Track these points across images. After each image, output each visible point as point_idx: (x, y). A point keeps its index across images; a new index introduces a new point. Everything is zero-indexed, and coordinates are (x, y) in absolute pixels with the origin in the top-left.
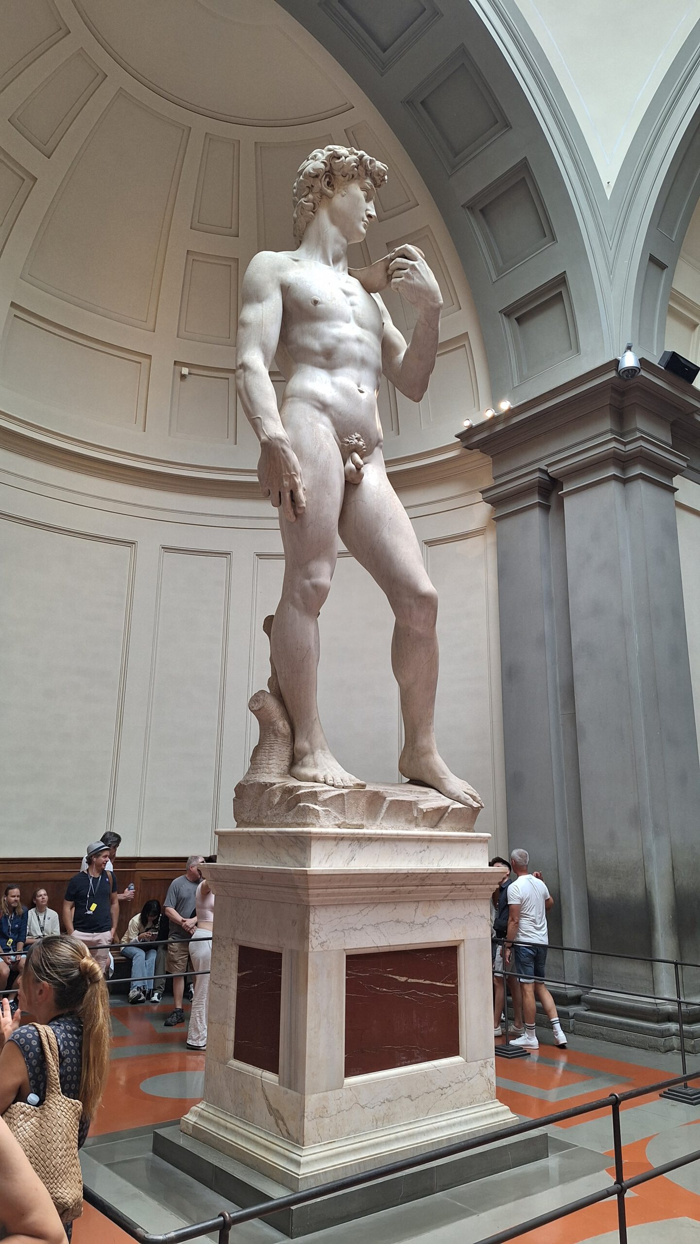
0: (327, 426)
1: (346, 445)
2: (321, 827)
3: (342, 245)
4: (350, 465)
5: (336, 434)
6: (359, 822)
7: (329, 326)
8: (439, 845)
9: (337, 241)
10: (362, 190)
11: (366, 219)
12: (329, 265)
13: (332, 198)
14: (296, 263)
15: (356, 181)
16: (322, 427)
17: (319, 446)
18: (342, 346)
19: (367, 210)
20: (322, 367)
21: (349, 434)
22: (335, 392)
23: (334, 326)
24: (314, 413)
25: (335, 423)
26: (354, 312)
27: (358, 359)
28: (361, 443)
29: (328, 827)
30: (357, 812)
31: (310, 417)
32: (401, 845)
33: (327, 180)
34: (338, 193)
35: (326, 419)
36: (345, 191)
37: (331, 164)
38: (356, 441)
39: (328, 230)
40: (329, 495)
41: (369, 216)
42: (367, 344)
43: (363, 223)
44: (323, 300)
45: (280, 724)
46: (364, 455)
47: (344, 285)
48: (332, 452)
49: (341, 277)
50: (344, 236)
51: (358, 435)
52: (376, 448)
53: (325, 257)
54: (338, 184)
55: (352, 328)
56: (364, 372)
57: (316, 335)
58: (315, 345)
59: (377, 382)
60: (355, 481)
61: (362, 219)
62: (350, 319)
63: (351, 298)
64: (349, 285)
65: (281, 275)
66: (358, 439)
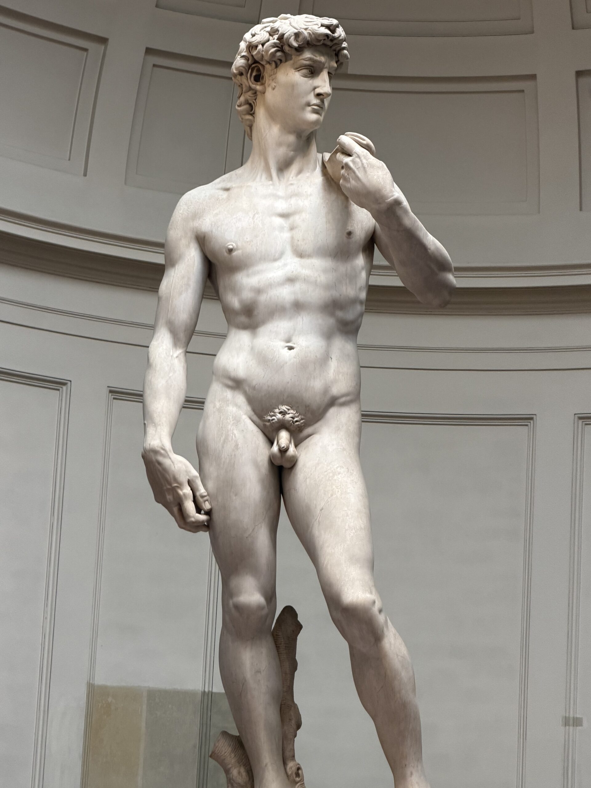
0: (239, 407)
1: (268, 424)
3: (289, 146)
4: (275, 448)
5: (252, 413)
7: (248, 276)
9: (280, 144)
10: (299, 71)
11: (315, 101)
12: (270, 177)
13: (264, 93)
14: (225, 195)
15: (287, 63)
16: (232, 409)
17: (224, 437)
18: (263, 298)
19: (315, 88)
20: (245, 327)
21: (270, 409)
22: (252, 360)
23: (254, 274)
24: (225, 394)
25: (250, 401)
26: (292, 238)
27: (288, 306)
28: (288, 417)
31: (219, 401)
33: (254, 74)
34: (269, 85)
35: (241, 399)
36: (275, 83)
37: (252, 56)
38: (279, 416)
39: (267, 134)
40: (236, 495)
41: (319, 95)
42: (305, 280)
43: (309, 109)
44: (239, 244)
45: (235, 772)
46: (300, 429)
47: (282, 206)
48: (240, 442)
49: (281, 193)
50: (290, 132)
51: (284, 408)
52: (332, 411)
53: (267, 169)
54: (266, 75)
55: (285, 265)
56: (299, 319)
57: (235, 290)
58: (235, 302)
59: (331, 321)
60: (287, 465)
61: (309, 105)
62: (282, 254)
63: (291, 219)
64: (293, 201)
65: (196, 224)
66: (283, 413)
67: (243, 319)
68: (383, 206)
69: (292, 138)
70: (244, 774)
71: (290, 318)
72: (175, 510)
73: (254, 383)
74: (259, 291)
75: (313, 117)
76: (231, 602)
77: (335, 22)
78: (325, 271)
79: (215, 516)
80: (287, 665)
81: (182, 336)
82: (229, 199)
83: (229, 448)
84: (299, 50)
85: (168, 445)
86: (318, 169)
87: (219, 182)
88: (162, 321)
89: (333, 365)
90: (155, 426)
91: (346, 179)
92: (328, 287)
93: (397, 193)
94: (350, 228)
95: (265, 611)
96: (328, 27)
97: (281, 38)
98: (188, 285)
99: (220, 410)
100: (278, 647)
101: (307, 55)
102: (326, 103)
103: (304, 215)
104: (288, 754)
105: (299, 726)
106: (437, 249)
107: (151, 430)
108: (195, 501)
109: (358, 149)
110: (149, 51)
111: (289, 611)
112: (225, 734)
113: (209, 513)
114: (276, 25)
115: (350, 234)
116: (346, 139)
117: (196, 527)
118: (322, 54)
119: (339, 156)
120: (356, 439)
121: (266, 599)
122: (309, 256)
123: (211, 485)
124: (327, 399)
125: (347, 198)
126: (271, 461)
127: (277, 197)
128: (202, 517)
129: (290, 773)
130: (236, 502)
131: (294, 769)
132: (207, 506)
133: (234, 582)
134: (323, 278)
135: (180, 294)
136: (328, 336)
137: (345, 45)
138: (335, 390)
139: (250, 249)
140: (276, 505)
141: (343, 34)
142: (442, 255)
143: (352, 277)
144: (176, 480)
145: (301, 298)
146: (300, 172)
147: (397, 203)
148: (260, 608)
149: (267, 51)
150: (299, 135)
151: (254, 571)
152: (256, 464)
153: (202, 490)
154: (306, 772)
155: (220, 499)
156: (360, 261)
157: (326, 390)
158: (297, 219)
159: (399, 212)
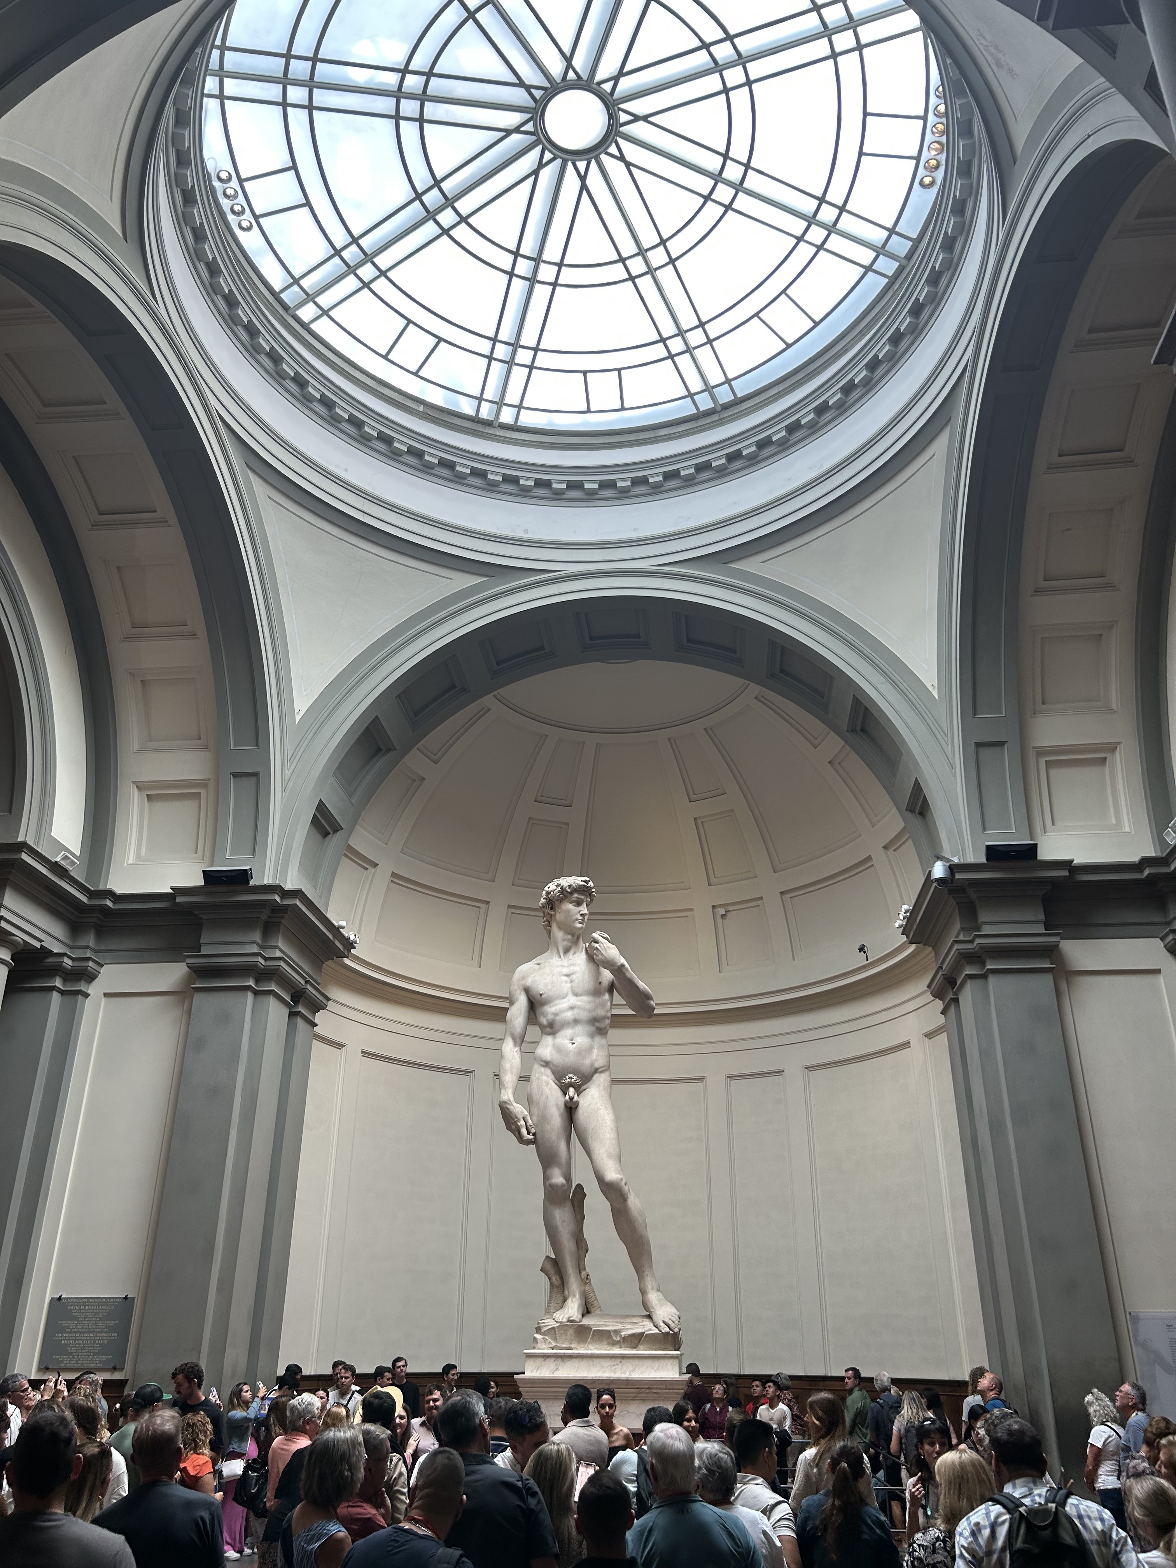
0: (548, 1076)
1: (563, 1084)
2: (538, 1349)
3: (569, 941)
4: (567, 1097)
5: (555, 1079)
6: (568, 1346)
7: (550, 1007)
8: (631, 1360)
9: (564, 940)
10: (571, 904)
11: (581, 918)
12: (560, 957)
13: (555, 916)
14: (538, 967)
15: (566, 900)
16: (544, 1078)
18: (558, 1018)
19: (580, 912)
20: (550, 1034)
21: (564, 1077)
22: (554, 1051)
23: (553, 1006)
24: (541, 1070)
25: (553, 1072)
26: (572, 986)
27: (571, 1021)
28: (573, 1080)
29: (544, 1349)
30: (566, 1339)
31: (538, 1074)
32: (596, 1361)
33: (550, 906)
34: (557, 911)
35: (549, 1072)
36: (560, 910)
37: (549, 898)
38: (569, 1080)
39: (557, 935)
41: (582, 915)
43: (578, 922)
44: (546, 991)
45: (554, 1279)
46: (580, 1086)
47: (566, 971)
48: (549, 1095)
49: (565, 964)
50: (569, 934)
51: (571, 1075)
52: (596, 1076)
53: (559, 953)
54: (556, 908)
55: (569, 1000)
56: (577, 1028)
57: (544, 1015)
58: (544, 1021)
59: (593, 1028)
60: (574, 1106)
61: (577, 920)
62: (567, 995)
63: (571, 977)
64: (572, 968)
65: (523, 982)
66: (571, 1078)
67: (548, 1030)
68: (616, 967)
69: (569, 937)
70: (559, 1280)
71: (573, 1028)
72: (517, 1133)
73: (555, 1063)
74: (556, 1014)
75: (580, 925)
76: (547, 1183)
77: (588, 879)
78: (589, 1002)
79: (537, 1135)
80: (579, 1216)
81: (518, 1040)
82: (540, 968)
83: (543, 1097)
84: (571, 893)
85: (512, 1099)
86: (584, 951)
87: (535, 961)
88: (508, 1033)
89: (595, 1051)
90: (505, 1088)
91: (597, 955)
92: (590, 1011)
93: (622, 961)
94: (600, 980)
95: (566, 1187)
96: (584, 881)
97: (562, 888)
98: (521, 1013)
99: (538, 1078)
100: (574, 1207)
101: (576, 895)
102: (586, 919)
103: (578, 975)
104: (581, 1267)
105: (587, 1251)
106: (645, 988)
107: (503, 1091)
108: (527, 1128)
109: (601, 940)
110: (509, 906)
111: (579, 1187)
112: (547, 1257)
113: (534, 1134)
114: (559, 882)
115: (600, 983)
116: (595, 935)
117: (528, 1142)
118: (584, 895)
119: (593, 944)
120: (609, 1090)
121: (566, 1180)
122: (580, 995)
123: (535, 1118)
124: (593, 1069)
125: (598, 965)
126: (566, 1103)
127: (563, 966)
128: (531, 1137)
129: (583, 1277)
130: (548, 1127)
131: (586, 1275)
132: (533, 1131)
133: (548, 1173)
134: (588, 1006)
135: (517, 1018)
136: (592, 1036)
137: (593, 890)
138: (597, 1065)
139: (550, 993)
140: (569, 1128)
141: (592, 885)
142: (647, 991)
143: (603, 1005)
144: (516, 1117)
145: (578, 1017)
146: (574, 953)
147: (623, 965)
148: (563, 1185)
149: (555, 895)
150: (573, 935)
151: (559, 1165)
152: (557, 1105)
153: (530, 1122)
154: (591, 1276)
155: (540, 1126)
156: (607, 996)
157: (592, 1065)
158: (574, 977)
159: (624, 970)
